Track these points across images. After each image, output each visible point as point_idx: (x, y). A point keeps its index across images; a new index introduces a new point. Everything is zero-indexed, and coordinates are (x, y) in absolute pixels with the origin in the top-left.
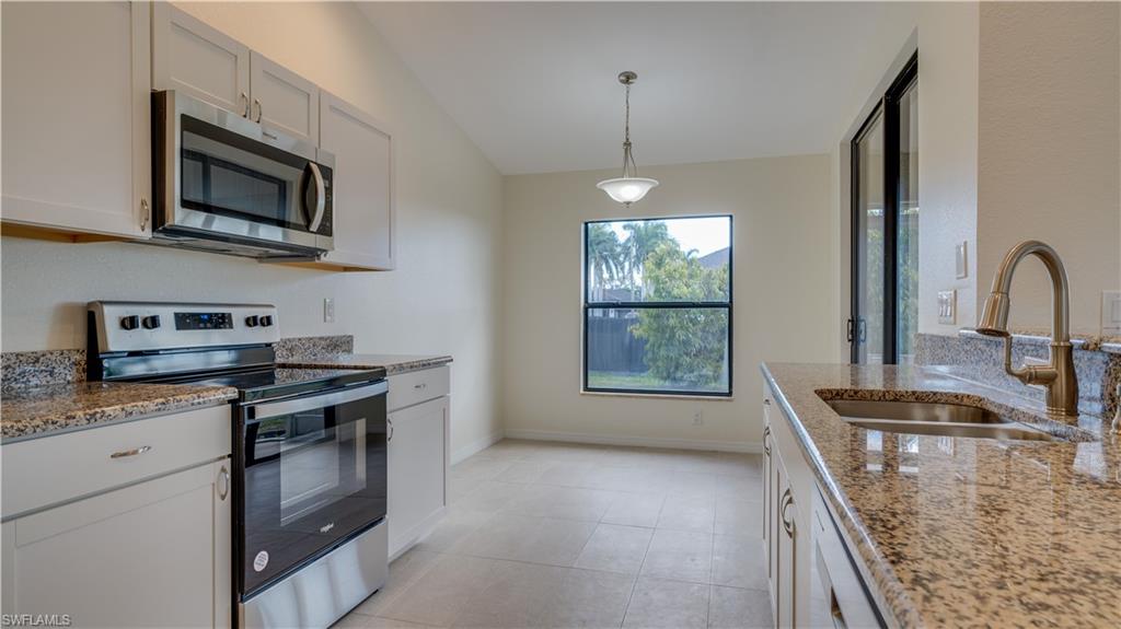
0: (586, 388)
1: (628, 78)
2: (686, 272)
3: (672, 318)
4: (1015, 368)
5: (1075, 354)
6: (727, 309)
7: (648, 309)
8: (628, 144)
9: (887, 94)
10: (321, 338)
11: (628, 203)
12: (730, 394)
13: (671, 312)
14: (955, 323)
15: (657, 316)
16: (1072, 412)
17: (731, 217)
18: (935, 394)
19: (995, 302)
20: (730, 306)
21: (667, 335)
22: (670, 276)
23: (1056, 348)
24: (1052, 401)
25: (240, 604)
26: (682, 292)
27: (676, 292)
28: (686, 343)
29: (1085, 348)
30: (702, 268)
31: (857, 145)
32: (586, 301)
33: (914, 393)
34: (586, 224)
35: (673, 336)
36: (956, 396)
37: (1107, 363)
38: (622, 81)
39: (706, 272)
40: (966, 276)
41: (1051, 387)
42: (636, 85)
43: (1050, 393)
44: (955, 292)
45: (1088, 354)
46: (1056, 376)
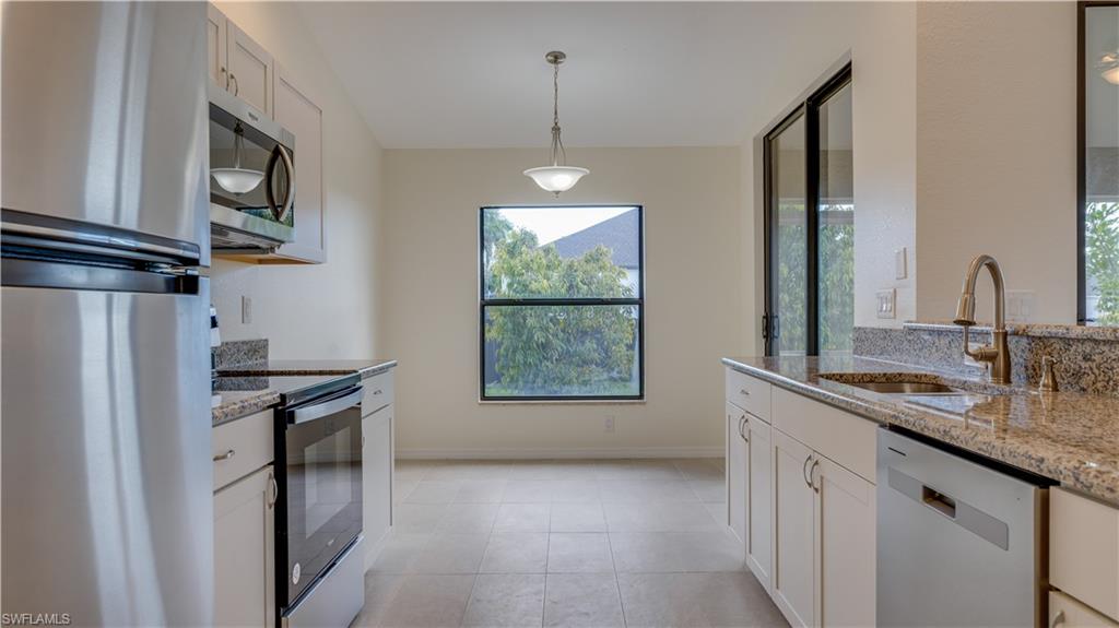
0: (484, 398)
1: (556, 57)
2: (544, 262)
3: (532, 316)
4: (970, 350)
5: (1009, 338)
6: (637, 306)
7: (503, 308)
8: (556, 129)
9: (809, 99)
10: (243, 343)
11: (557, 192)
12: (641, 397)
13: (528, 310)
14: (895, 318)
15: (513, 314)
16: (1008, 381)
17: (640, 207)
18: (900, 375)
19: (966, 300)
20: (640, 302)
21: (524, 337)
22: (527, 267)
23: (997, 334)
24: (995, 374)
25: (283, 619)
26: (543, 286)
27: (534, 286)
28: (544, 346)
29: (1015, 333)
30: (560, 258)
31: (770, 141)
32: (483, 298)
33: (885, 375)
34: (482, 209)
35: (530, 338)
36: (916, 376)
37: (1030, 344)
38: (550, 61)
39: (566, 262)
40: (906, 277)
41: (994, 364)
42: (564, 65)
43: (993, 368)
44: (895, 291)
45: (1016, 338)
46: (997, 354)
